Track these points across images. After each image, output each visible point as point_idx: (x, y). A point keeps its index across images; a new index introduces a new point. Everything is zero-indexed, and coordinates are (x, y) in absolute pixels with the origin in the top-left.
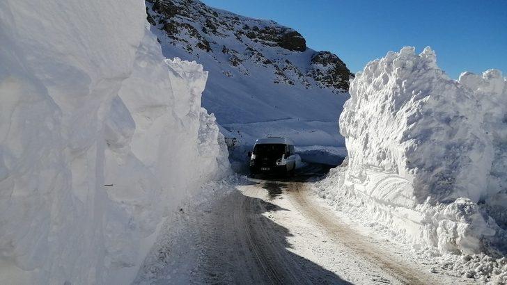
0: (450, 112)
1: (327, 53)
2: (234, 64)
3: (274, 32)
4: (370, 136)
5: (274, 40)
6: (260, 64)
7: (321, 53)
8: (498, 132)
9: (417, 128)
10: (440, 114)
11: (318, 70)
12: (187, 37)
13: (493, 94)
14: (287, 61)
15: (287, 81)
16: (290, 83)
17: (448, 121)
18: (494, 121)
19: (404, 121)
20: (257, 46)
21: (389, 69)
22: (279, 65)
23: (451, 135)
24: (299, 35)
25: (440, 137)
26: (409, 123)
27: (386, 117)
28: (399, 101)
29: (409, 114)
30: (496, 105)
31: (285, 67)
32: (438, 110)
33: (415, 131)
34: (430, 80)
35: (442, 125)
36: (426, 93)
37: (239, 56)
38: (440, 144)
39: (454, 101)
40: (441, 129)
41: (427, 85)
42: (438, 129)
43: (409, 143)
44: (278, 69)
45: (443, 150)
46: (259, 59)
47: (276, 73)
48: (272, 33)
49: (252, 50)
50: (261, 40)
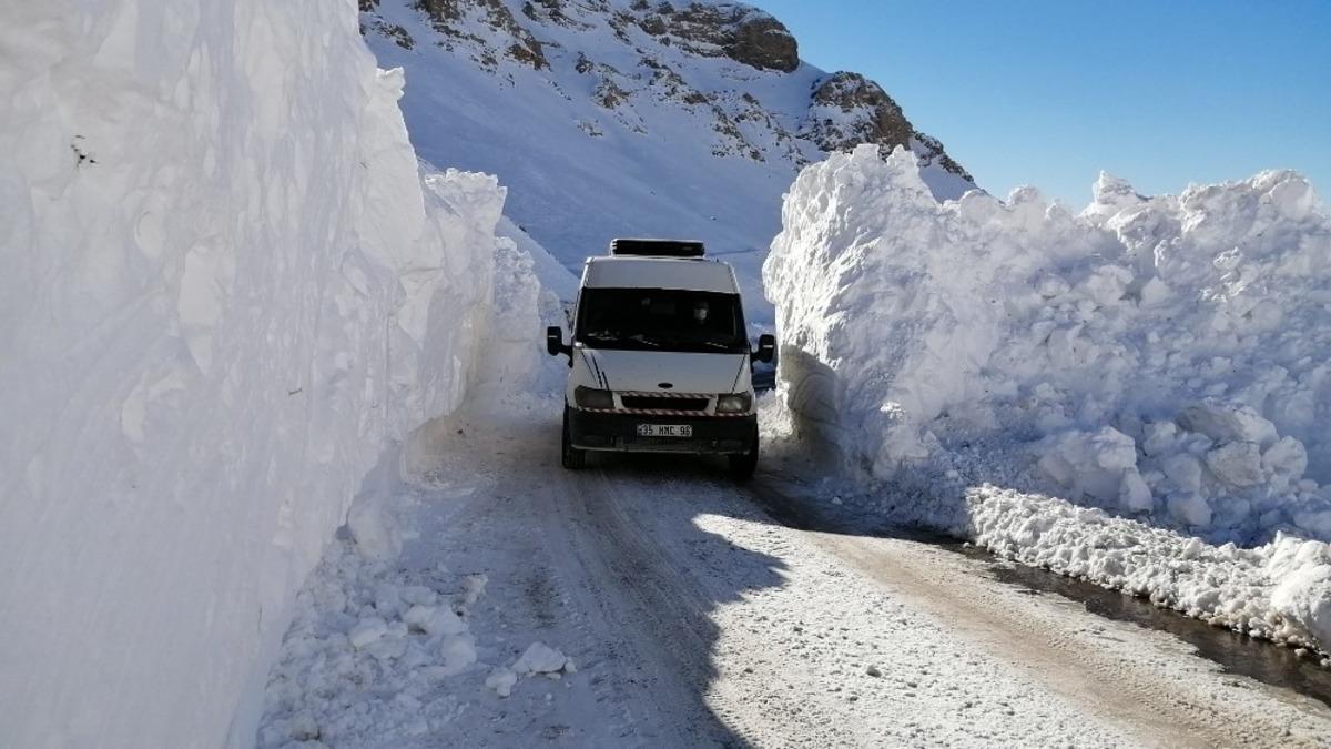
0: (914, 265)
1: (852, 76)
2: (608, 102)
3: (714, 18)
4: (795, 305)
5: (713, 40)
6: (676, 103)
7: (837, 78)
8: (1014, 300)
9: (853, 293)
10: (894, 269)
11: (829, 122)
12: (483, 30)
13: (1021, 230)
14: (747, 97)
15: (746, 151)
16: (755, 155)
17: (903, 281)
18: (1012, 280)
19: (836, 280)
20: (669, 54)
21: (830, 187)
22: (727, 107)
23: (905, 305)
24: (781, 27)
25: (887, 309)
26: (841, 285)
27: (815, 272)
28: (837, 244)
29: (846, 267)
30: (1020, 250)
31: (742, 112)
32: (893, 262)
33: (848, 297)
34: (887, 209)
35: (893, 289)
36: (876, 232)
37: (621, 81)
38: (884, 318)
39: (925, 247)
40: (890, 294)
41: (881, 218)
42: (885, 295)
43: (834, 319)
44: (723, 117)
45: (886, 330)
46: (674, 90)
47: (718, 129)
48: (709, 20)
49: (655, 66)
50: (679, 39)
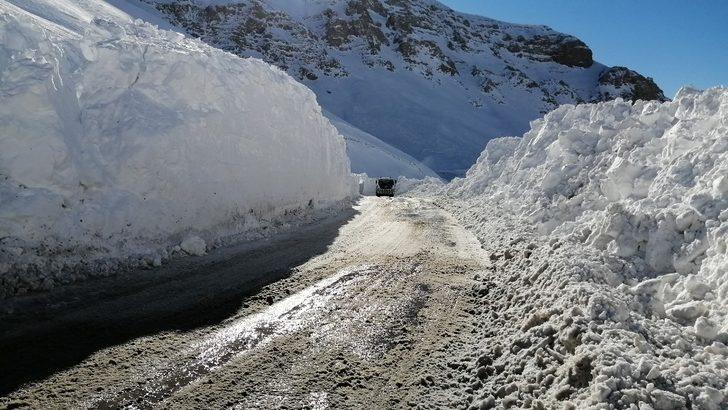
1: (621, 69)
2: (486, 90)
3: (547, 42)
5: (546, 53)
6: (523, 87)
7: (613, 70)
11: (607, 94)
12: (426, 58)
14: (562, 83)
20: (520, 62)
22: (549, 88)
24: (583, 44)
31: (558, 90)
37: (495, 79)
44: (547, 94)
46: (521, 82)
47: (544, 100)
48: (544, 43)
49: (512, 69)
50: (527, 54)
